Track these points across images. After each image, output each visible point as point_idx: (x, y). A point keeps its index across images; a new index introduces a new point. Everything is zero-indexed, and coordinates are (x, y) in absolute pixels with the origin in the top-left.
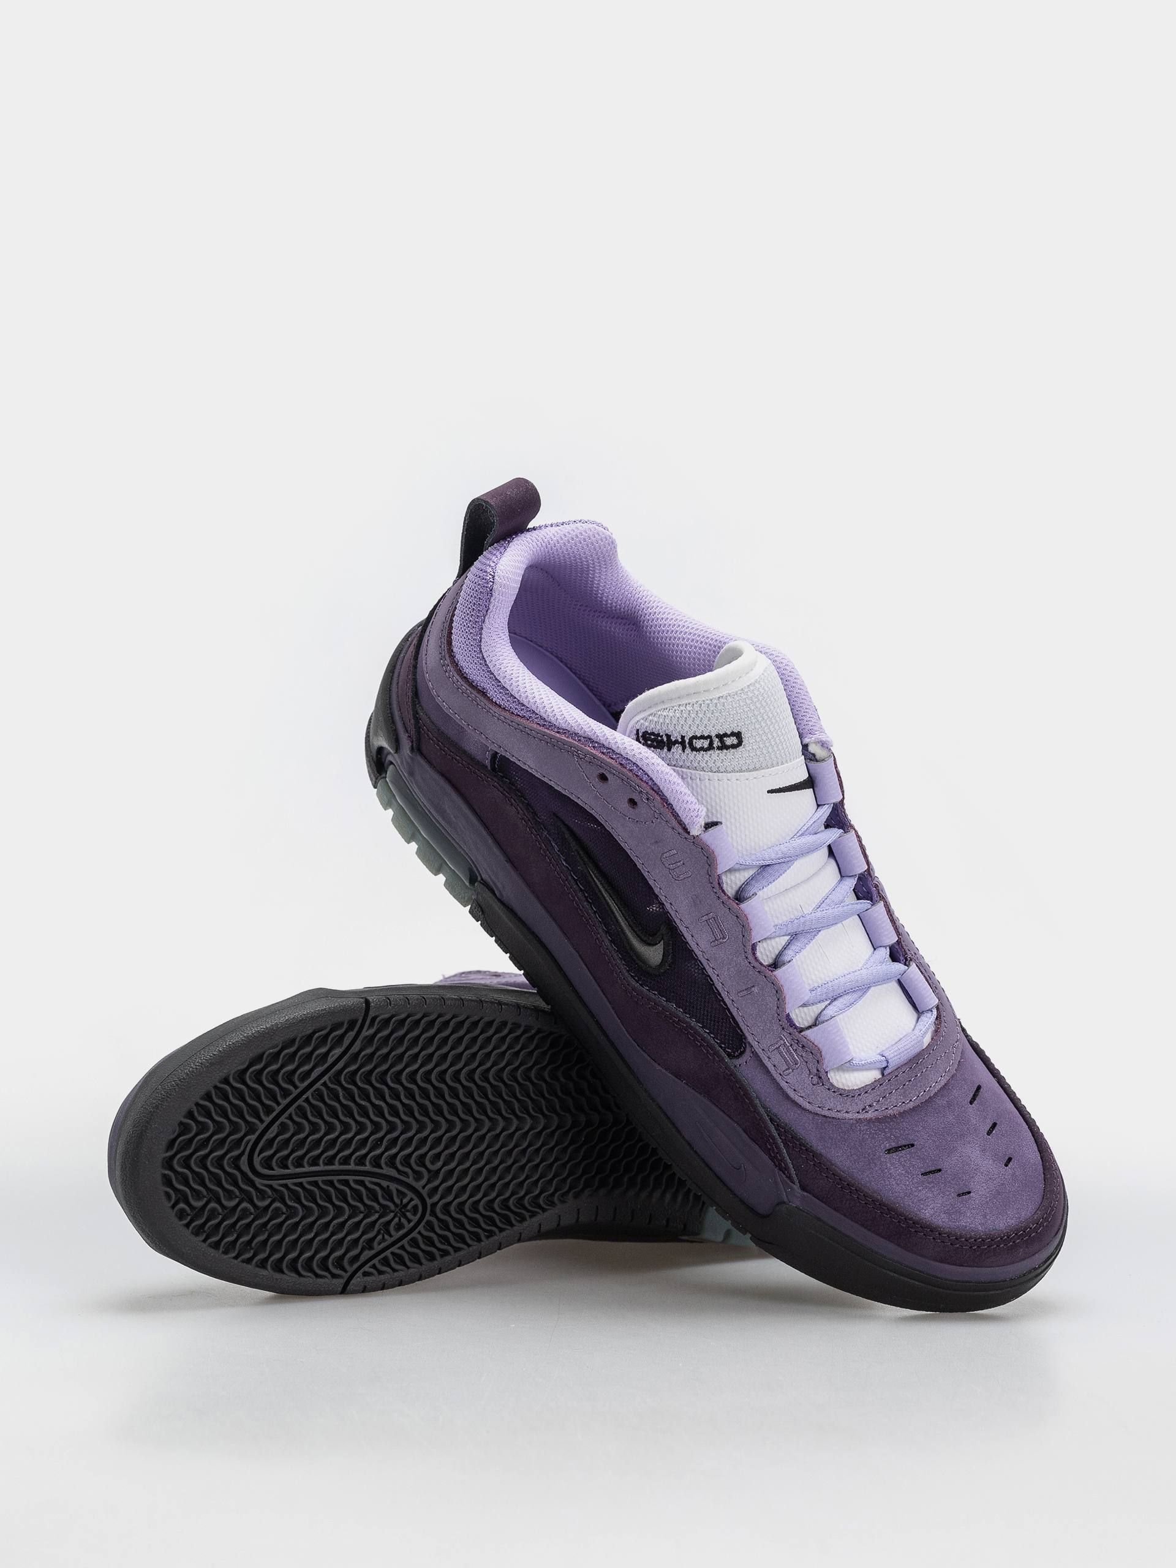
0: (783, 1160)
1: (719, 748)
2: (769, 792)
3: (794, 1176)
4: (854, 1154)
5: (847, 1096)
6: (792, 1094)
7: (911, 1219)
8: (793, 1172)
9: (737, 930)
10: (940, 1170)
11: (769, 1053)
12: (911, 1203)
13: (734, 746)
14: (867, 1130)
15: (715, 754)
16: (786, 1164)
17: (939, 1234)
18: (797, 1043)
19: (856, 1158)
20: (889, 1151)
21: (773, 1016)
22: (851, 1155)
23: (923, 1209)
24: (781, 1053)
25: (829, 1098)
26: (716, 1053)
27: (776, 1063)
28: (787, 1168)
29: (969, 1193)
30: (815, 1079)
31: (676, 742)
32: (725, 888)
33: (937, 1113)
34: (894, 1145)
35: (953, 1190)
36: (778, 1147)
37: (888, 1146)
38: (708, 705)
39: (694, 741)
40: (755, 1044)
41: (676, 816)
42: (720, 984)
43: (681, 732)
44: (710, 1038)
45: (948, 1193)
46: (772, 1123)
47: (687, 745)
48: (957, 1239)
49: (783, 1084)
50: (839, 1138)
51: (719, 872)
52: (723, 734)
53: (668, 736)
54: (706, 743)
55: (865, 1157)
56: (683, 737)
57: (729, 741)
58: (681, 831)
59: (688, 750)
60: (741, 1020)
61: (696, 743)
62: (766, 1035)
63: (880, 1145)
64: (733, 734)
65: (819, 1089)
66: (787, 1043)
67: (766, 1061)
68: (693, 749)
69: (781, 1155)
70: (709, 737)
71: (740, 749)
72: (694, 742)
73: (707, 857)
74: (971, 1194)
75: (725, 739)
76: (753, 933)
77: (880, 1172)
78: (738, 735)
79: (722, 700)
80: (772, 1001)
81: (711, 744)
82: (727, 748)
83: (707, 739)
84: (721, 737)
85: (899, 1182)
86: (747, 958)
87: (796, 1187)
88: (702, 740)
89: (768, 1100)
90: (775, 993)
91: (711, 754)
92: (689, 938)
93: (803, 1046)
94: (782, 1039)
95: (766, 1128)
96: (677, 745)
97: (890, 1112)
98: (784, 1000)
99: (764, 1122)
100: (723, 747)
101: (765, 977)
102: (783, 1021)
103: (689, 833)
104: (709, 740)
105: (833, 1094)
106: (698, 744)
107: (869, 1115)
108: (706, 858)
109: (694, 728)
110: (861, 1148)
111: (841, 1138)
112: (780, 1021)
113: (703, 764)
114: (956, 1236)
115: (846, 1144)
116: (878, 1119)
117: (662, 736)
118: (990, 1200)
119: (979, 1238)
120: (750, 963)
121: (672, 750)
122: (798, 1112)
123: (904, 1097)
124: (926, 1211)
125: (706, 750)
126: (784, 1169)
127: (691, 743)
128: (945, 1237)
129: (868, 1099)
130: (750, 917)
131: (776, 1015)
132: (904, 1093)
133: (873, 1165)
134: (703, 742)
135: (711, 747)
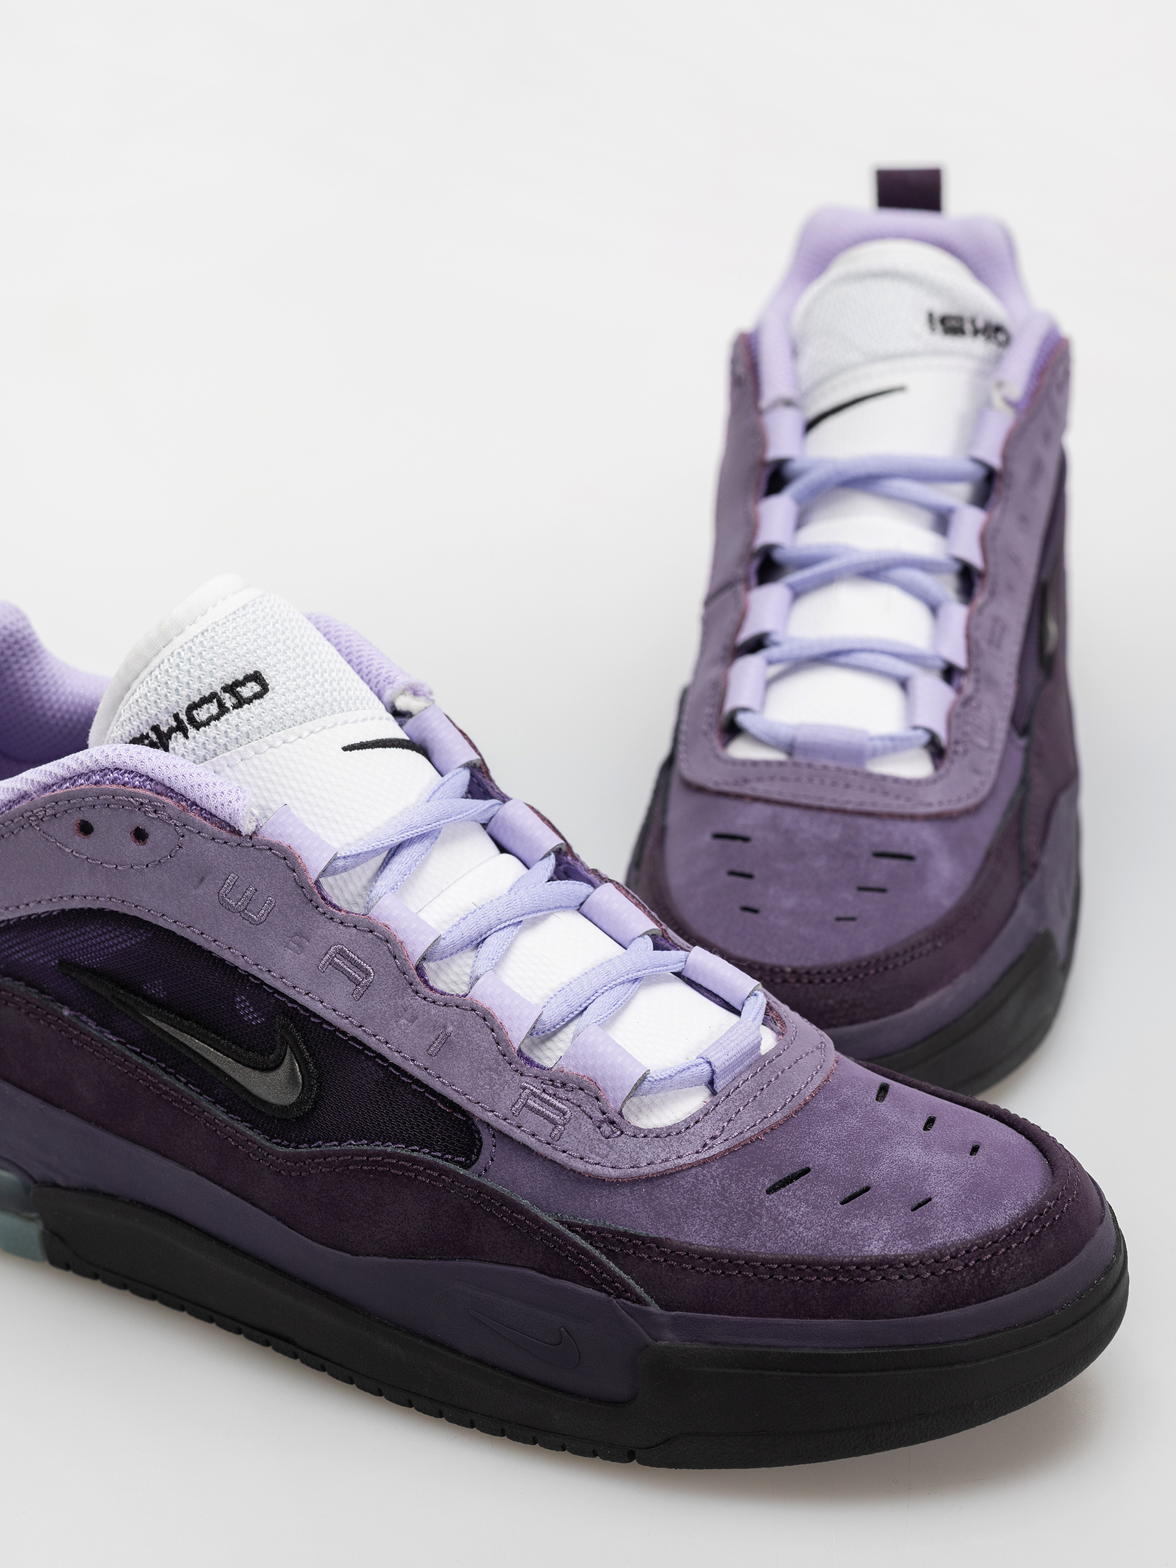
0: (615, 1278)
1: (235, 707)
2: (345, 749)
3: (644, 1295)
4: (720, 1215)
5: (669, 1135)
6: (579, 1166)
7: (851, 1263)
8: (639, 1290)
9: (381, 953)
10: (867, 1189)
11: (516, 1119)
12: (840, 1246)
13: (258, 696)
14: (723, 1173)
15: (232, 717)
16: (623, 1282)
17: (906, 1265)
18: (552, 1085)
19: (725, 1220)
20: (771, 1190)
21: (497, 1060)
22: (716, 1219)
23: (864, 1246)
24: (532, 1109)
25: (642, 1148)
26: (443, 1171)
27: (533, 1129)
28: (628, 1289)
29: (930, 1199)
30: (606, 1128)
31: (172, 730)
32: (334, 902)
33: (828, 1120)
34: (776, 1178)
35: (900, 1205)
36: (599, 1263)
37: (768, 1185)
38: (190, 648)
39: (195, 712)
40: (489, 1117)
41: (210, 816)
42: (396, 1054)
43: (170, 709)
44: (424, 1155)
45: (895, 1212)
46: (573, 1231)
47: (188, 726)
48: (936, 1261)
49: (561, 1158)
50: (685, 1202)
51: (313, 875)
52: (233, 683)
53: (155, 729)
54: (213, 708)
55: (739, 1213)
56: (176, 717)
57: (246, 691)
58: (225, 834)
59: (192, 732)
60: (451, 1092)
61: (198, 714)
62: (499, 1094)
63: (755, 1186)
64: (248, 678)
65: (620, 1142)
66: (535, 1090)
67: (517, 1134)
68: (198, 725)
69: (609, 1271)
70: (213, 696)
71: (267, 697)
72: (196, 716)
73: (285, 859)
74: (933, 1201)
75: (239, 689)
76: (409, 949)
77: (771, 1222)
78: (256, 677)
79: (207, 635)
80: (485, 1039)
81: (221, 705)
82: (249, 701)
83: (212, 702)
84: (231, 689)
85: (809, 1225)
86: (417, 993)
87: (654, 1308)
88: (205, 706)
89: (551, 1200)
90: (483, 1021)
91: (227, 720)
92: (317, 1008)
93: (564, 1085)
94: (525, 1088)
95: (568, 1241)
96: (174, 735)
97: (748, 1135)
98: (501, 1027)
99: (560, 1235)
100: (241, 702)
101: (457, 1007)
102: (517, 1063)
103: (239, 833)
104: (215, 701)
105: (645, 1140)
106: (201, 714)
107: (716, 1150)
108: (283, 861)
109: (184, 692)
110: (727, 1202)
111: (689, 1200)
112: (510, 1064)
113: (222, 741)
114: (934, 1257)
115: (701, 1207)
116: (730, 1151)
117: (148, 734)
118: (966, 1198)
119: (972, 1246)
120: (425, 998)
121: (171, 746)
122: (605, 1193)
123: (763, 1110)
124: (872, 1246)
125: (217, 718)
126: (624, 1292)
127: (192, 720)
128: (916, 1266)
129: (707, 1129)
130: (392, 926)
131: (501, 1056)
132: (760, 1105)
133: (756, 1219)
134: (209, 708)
135: (223, 710)
